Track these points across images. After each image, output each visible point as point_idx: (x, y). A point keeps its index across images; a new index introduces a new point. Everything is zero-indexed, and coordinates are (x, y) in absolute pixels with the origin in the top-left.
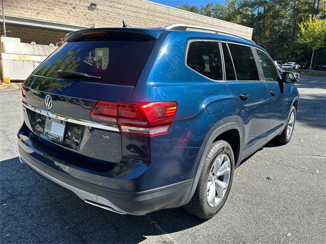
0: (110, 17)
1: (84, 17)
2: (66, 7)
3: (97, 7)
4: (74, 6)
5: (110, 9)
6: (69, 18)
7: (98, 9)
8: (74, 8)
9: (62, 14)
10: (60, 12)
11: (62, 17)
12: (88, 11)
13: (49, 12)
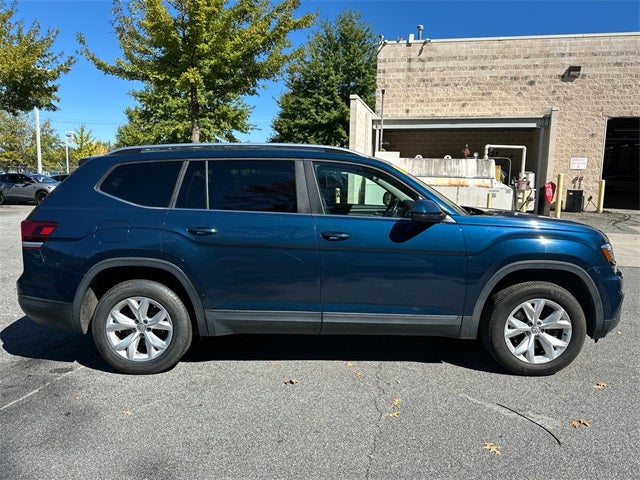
0: (614, 87)
1: (550, 97)
2: (516, 84)
3: (582, 72)
4: (532, 79)
5: (616, 71)
6: (520, 104)
7: (584, 76)
8: (532, 83)
9: (506, 99)
10: (504, 94)
11: (505, 104)
12: (560, 83)
13: (483, 99)
